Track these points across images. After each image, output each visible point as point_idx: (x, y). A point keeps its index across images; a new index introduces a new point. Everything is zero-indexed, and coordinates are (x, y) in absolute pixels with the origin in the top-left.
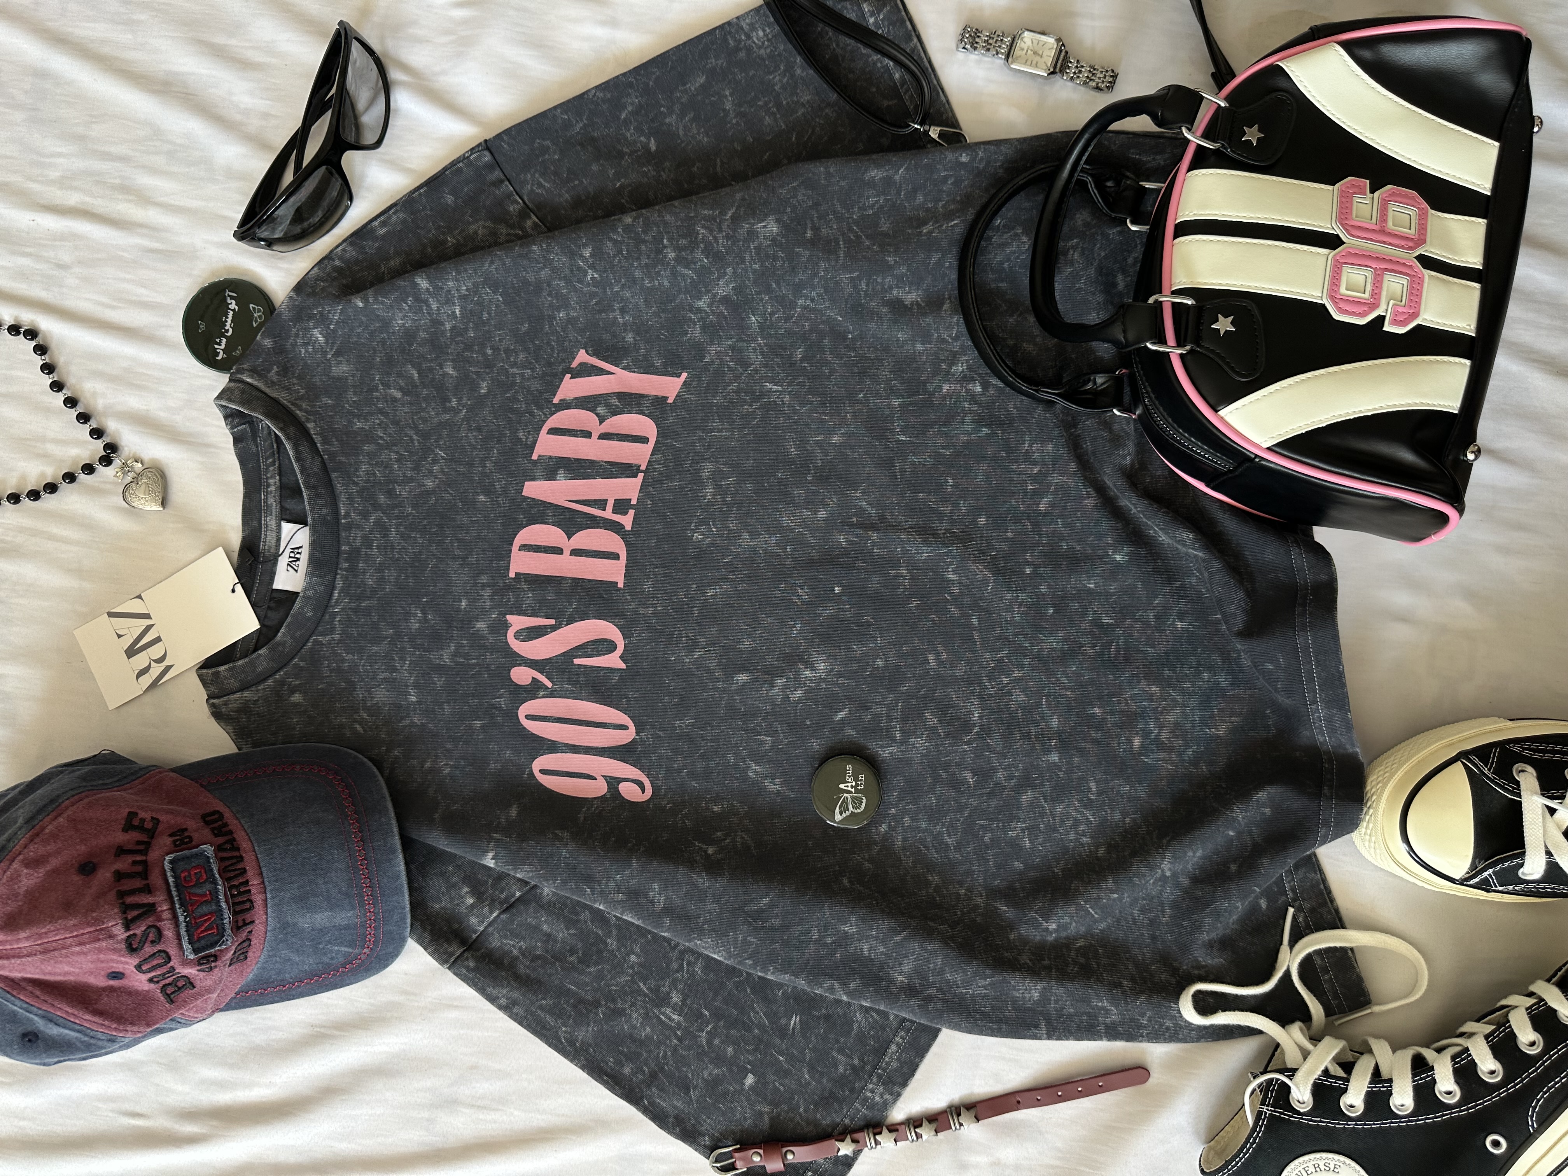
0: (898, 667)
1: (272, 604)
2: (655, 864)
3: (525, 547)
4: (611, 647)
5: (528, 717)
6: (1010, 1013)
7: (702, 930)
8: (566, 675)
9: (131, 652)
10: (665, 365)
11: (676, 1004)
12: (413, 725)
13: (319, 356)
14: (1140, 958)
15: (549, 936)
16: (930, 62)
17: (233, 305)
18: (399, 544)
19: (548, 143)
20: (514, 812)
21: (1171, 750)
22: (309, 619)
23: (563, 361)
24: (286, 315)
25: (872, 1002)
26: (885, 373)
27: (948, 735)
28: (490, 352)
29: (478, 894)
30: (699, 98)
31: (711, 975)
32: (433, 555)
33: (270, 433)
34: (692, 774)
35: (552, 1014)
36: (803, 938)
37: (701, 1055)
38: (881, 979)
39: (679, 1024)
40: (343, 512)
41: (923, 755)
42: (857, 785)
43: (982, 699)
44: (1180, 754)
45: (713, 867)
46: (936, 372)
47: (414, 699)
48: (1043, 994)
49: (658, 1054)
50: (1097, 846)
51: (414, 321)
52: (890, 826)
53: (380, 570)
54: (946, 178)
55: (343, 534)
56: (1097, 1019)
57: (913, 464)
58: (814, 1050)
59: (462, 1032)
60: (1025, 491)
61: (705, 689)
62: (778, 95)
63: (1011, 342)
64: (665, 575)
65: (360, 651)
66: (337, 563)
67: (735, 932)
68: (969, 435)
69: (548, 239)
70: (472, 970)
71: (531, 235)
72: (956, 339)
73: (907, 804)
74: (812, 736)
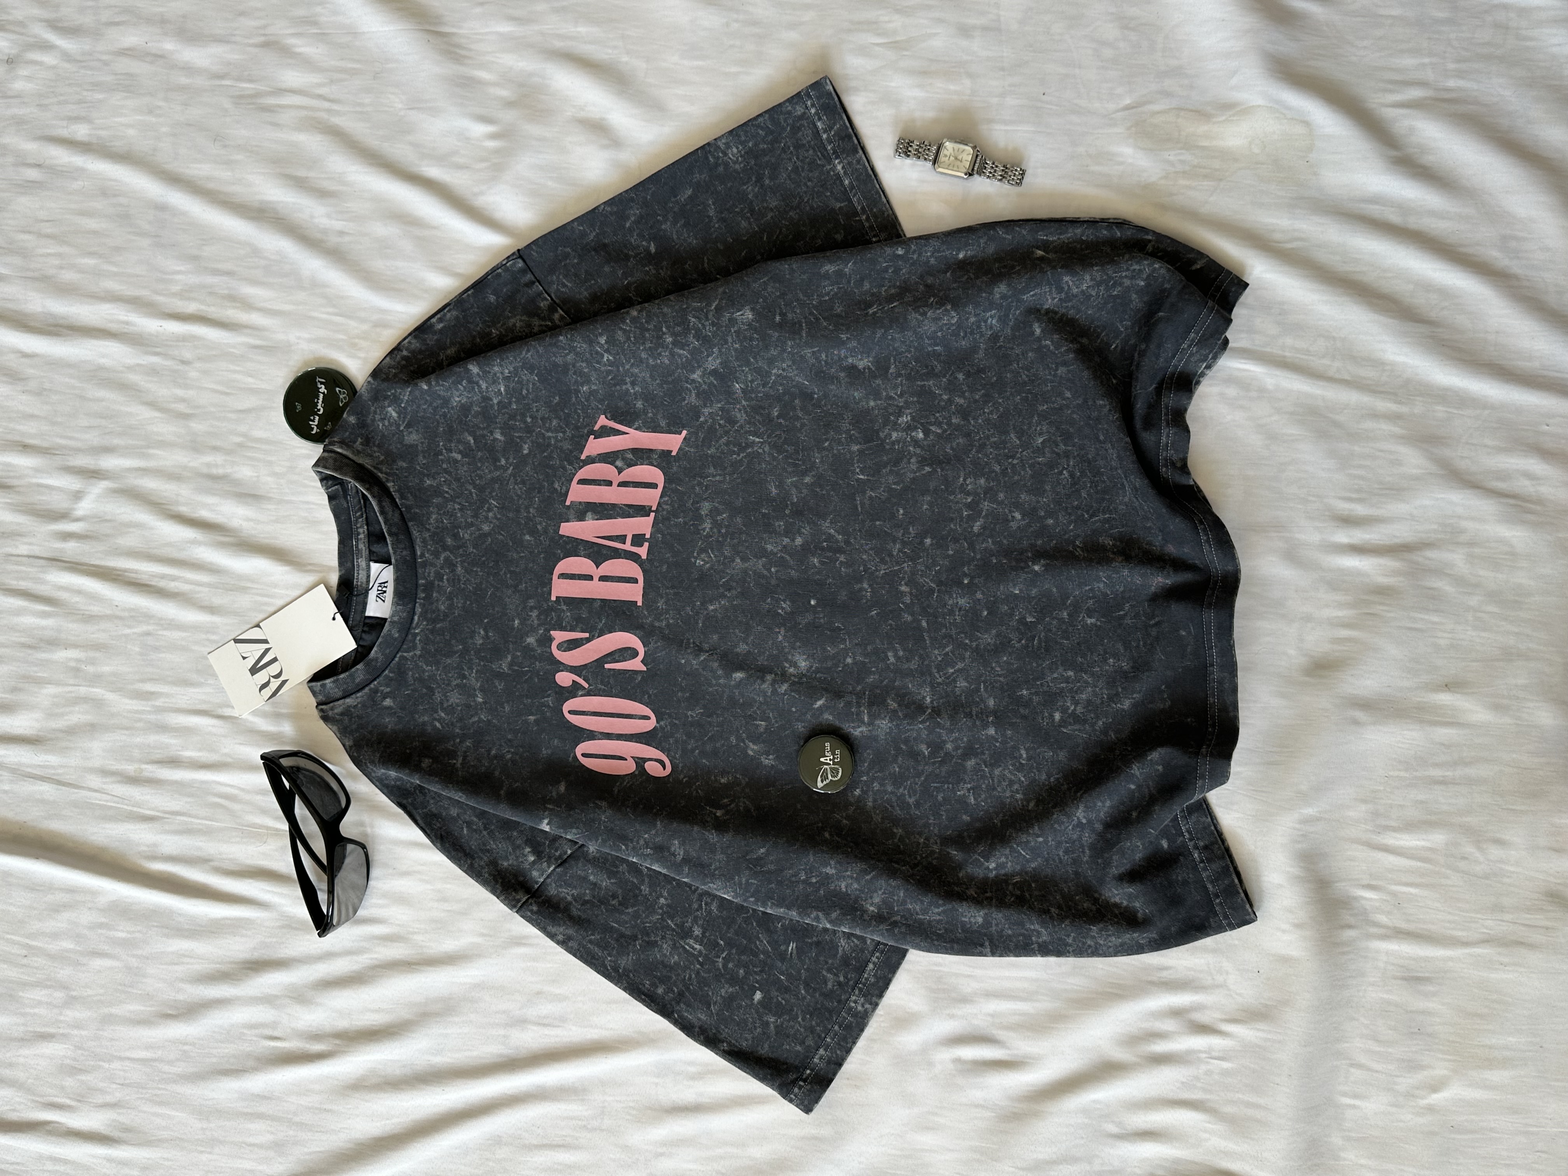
0: (863, 663)
1: (366, 629)
2: (675, 825)
3: (563, 576)
4: (634, 653)
5: (569, 712)
6: (960, 935)
7: (713, 875)
8: (599, 677)
9: (254, 670)
10: (668, 425)
11: (698, 936)
12: (480, 721)
13: (393, 428)
14: (1066, 890)
15: (595, 884)
16: (873, 169)
17: (323, 389)
18: (464, 576)
19: (568, 250)
20: (562, 788)
21: (1085, 721)
22: (396, 639)
23: (588, 425)
24: (366, 396)
25: (849, 928)
26: (845, 425)
27: (906, 716)
28: (529, 420)
29: (538, 853)
30: (688, 207)
31: (725, 912)
32: (491, 584)
33: (357, 492)
34: (703, 754)
35: (599, 946)
36: (793, 879)
37: (718, 977)
38: (856, 909)
39: (700, 952)
40: (419, 553)
41: (887, 733)
42: (834, 758)
43: (932, 687)
44: (1093, 725)
45: (720, 826)
46: (886, 422)
47: (480, 700)
48: (985, 919)
49: (685, 976)
50: (1028, 802)
51: (468, 398)
52: (862, 791)
53: (450, 598)
54: (887, 268)
55: (420, 571)
56: (1031, 939)
57: (871, 497)
58: (807, 970)
59: (529, 964)
60: (961, 518)
61: (711, 685)
62: (751, 202)
63: (945, 397)
64: (675, 594)
65: (437, 663)
66: (416, 594)
67: (739, 876)
68: (915, 473)
69: (572, 330)
70: (536, 913)
71: (559, 327)
72: (901, 396)
73: (876, 772)
74: (798, 720)
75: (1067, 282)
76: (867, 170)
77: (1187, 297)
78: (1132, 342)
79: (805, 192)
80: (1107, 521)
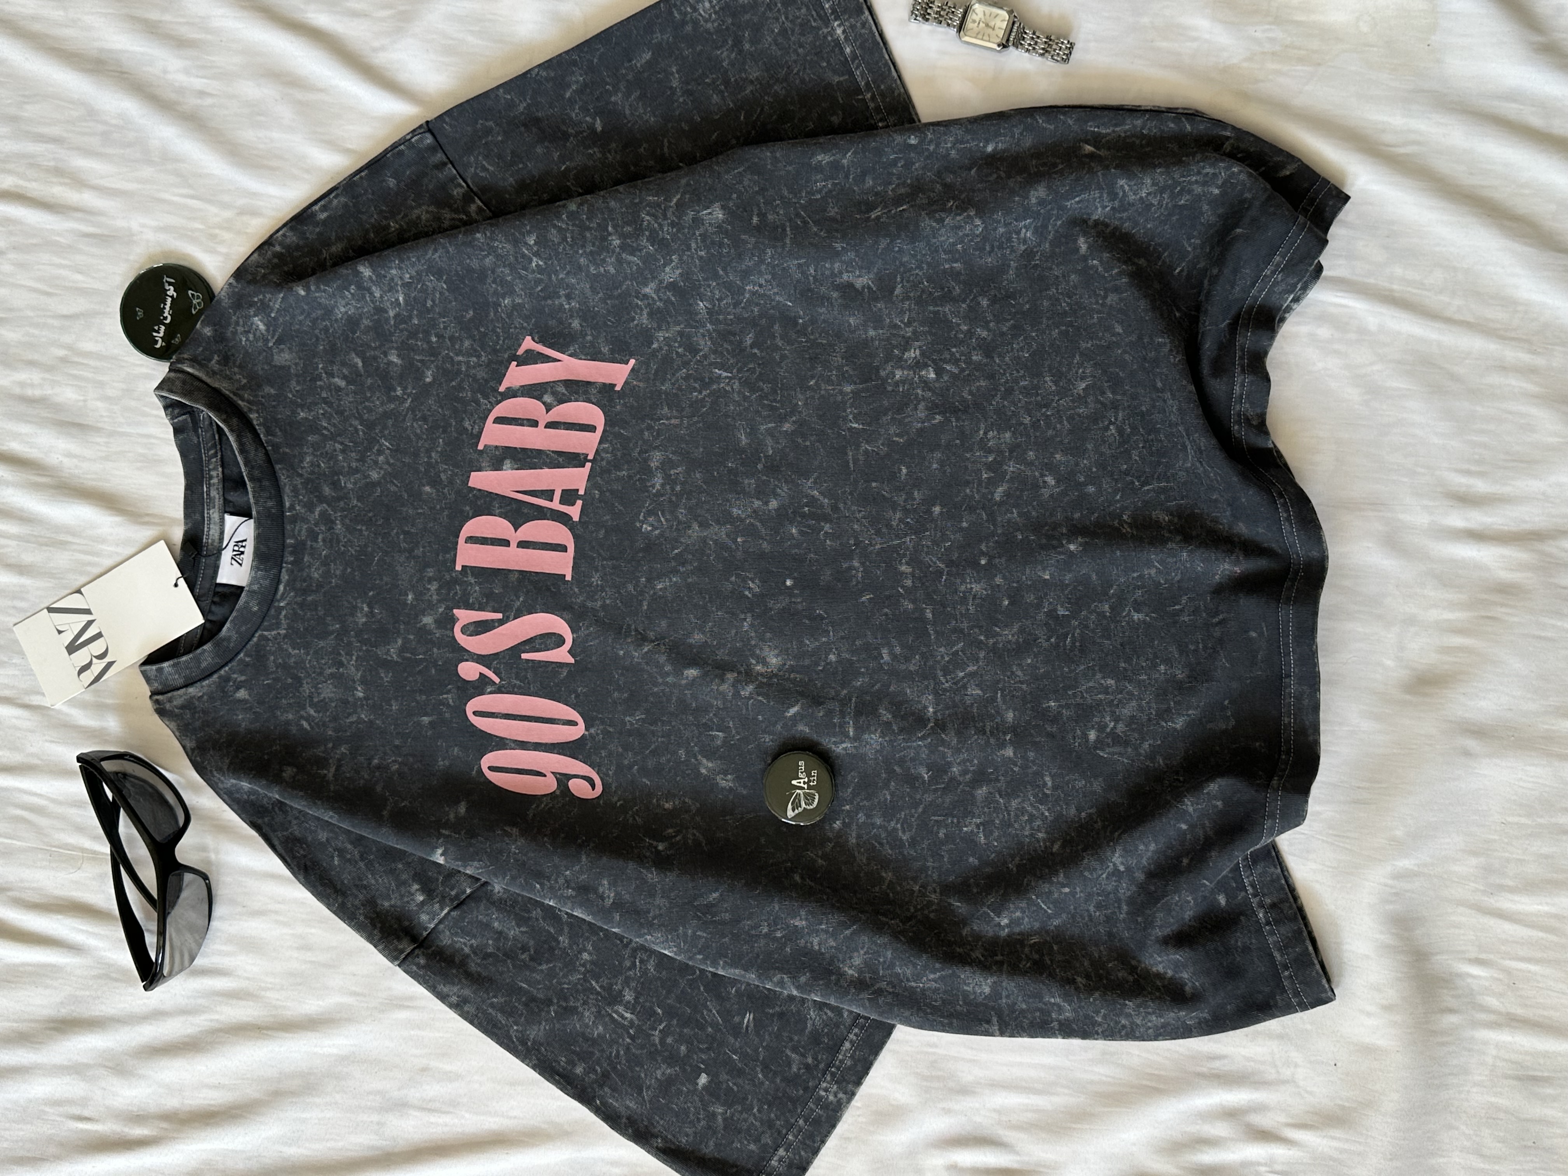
0: (851, 661)
1: (216, 599)
2: (605, 860)
3: (471, 540)
4: (559, 641)
5: (475, 713)
6: (961, 1008)
7: (651, 925)
8: (514, 671)
9: (72, 648)
10: (612, 351)
11: (629, 1002)
12: (360, 721)
13: (260, 344)
14: (1096, 954)
15: (500, 933)
16: (881, 35)
17: (171, 291)
18: (345, 537)
19: (491, 124)
20: (462, 809)
21: (1126, 743)
22: (255, 613)
23: (509, 348)
24: (226, 302)
25: (822, 996)
27: (902, 730)
28: (434, 339)
29: (429, 891)
30: (646, 75)
31: (664, 973)
32: (379, 548)
33: (211, 424)
34: (643, 770)
35: (503, 1012)
36: (753, 932)
37: (653, 1055)
38: (831, 973)
39: (631, 1022)
40: (287, 504)
41: (877, 751)
42: (809, 781)
43: (936, 693)
44: (1136, 748)
45: (662, 863)
46: (889, 358)
47: (361, 695)
48: (993, 987)
49: (611, 1053)
50: (1053, 843)
51: (357, 308)
52: (844, 823)
53: (325, 563)
54: (895, 161)
55: (288, 527)
56: (1050, 1015)
57: (866, 452)
58: (767, 1048)
59: (412, 1032)
60: (980, 481)
61: (655, 684)
62: (726, 71)
63: (965, 328)
64: (614, 567)
65: (307, 646)
66: (282, 557)
67: (684, 927)
68: (923, 422)
69: (492, 225)
70: (423, 967)
71: (476, 221)
72: (908, 324)
73: (862, 800)
74: (764, 732)
75: (1122, 186)
76: (874, 34)
77: (1272, 209)
78: (1201, 265)
79: (795, 62)
80: (1164, 490)
